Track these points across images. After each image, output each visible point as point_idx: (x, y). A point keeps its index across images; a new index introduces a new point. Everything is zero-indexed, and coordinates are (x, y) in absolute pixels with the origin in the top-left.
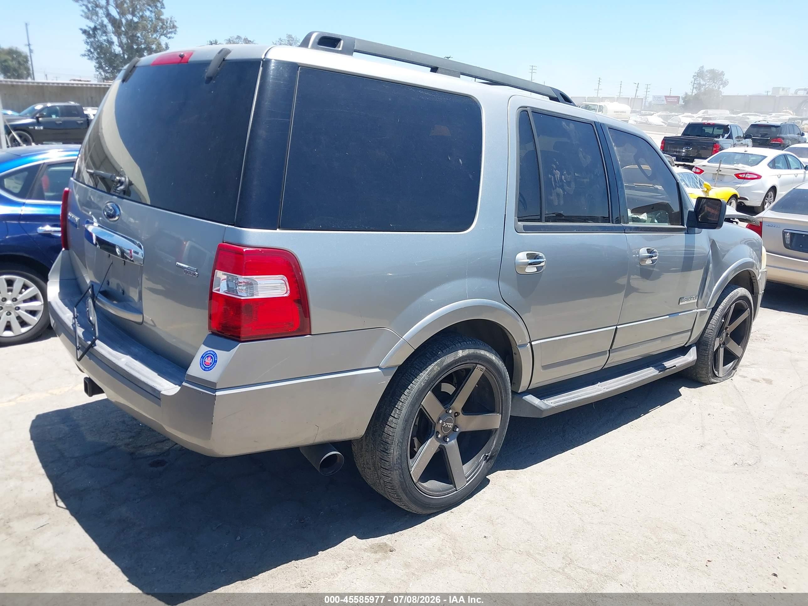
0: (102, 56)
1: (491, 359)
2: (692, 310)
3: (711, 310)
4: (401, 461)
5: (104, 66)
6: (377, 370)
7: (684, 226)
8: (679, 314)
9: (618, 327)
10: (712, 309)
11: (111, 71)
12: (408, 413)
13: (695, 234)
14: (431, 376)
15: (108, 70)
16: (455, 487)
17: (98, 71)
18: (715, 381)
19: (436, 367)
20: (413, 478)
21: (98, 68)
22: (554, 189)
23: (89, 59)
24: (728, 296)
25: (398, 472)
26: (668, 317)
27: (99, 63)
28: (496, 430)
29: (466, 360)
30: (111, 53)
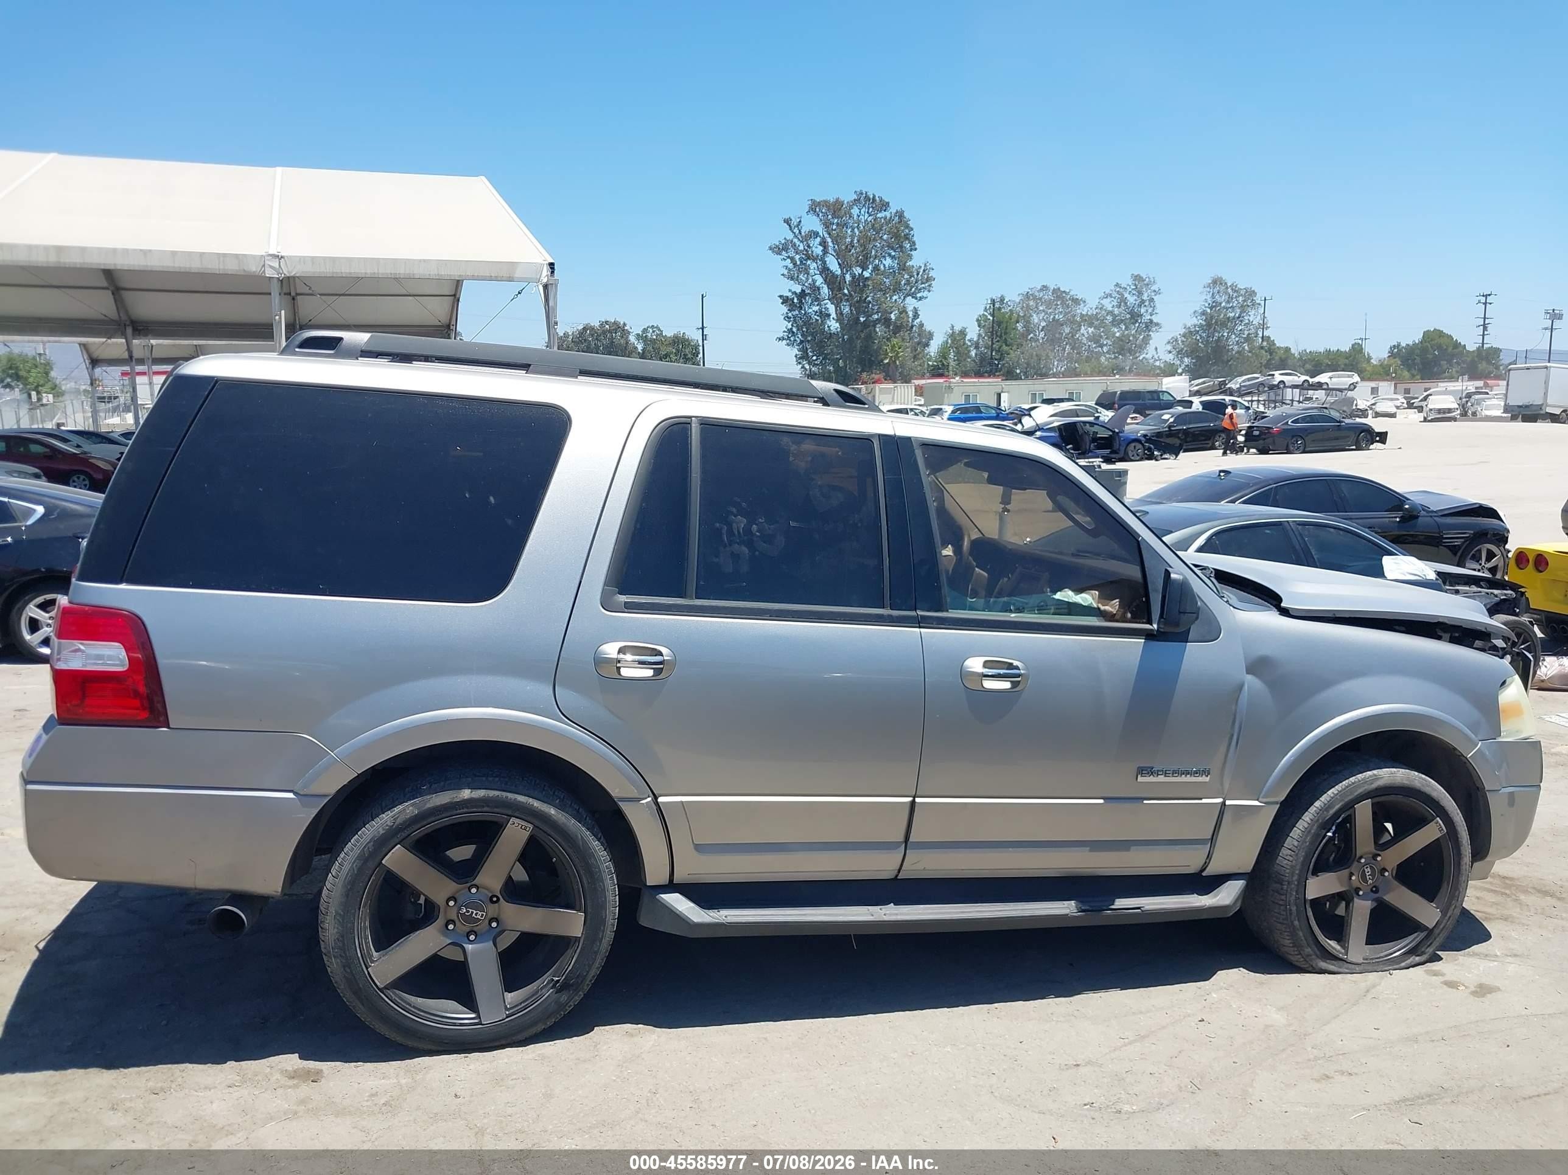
0: (809, 338)
1: (546, 813)
2: (1201, 799)
3: (1278, 806)
4: (344, 944)
5: (810, 354)
6: (291, 795)
7: (1152, 625)
8: (1145, 802)
9: (918, 800)
10: (1282, 803)
11: (821, 362)
12: (352, 871)
13: (1187, 642)
14: (399, 821)
15: (816, 360)
16: (479, 1017)
17: (800, 363)
18: (1332, 968)
19: (411, 808)
20: (374, 979)
21: (800, 358)
22: (725, 546)
23: (788, 345)
24: (1344, 783)
25: (338, 961)
26: (1101, 801)
27: (804, 351)
28: (577, 939)
29: (483, 807)
30: (823, 332)
